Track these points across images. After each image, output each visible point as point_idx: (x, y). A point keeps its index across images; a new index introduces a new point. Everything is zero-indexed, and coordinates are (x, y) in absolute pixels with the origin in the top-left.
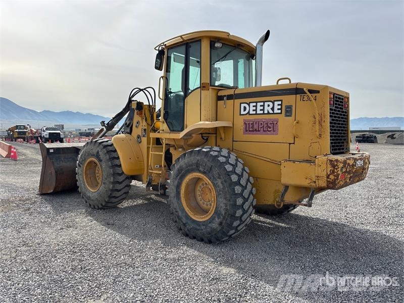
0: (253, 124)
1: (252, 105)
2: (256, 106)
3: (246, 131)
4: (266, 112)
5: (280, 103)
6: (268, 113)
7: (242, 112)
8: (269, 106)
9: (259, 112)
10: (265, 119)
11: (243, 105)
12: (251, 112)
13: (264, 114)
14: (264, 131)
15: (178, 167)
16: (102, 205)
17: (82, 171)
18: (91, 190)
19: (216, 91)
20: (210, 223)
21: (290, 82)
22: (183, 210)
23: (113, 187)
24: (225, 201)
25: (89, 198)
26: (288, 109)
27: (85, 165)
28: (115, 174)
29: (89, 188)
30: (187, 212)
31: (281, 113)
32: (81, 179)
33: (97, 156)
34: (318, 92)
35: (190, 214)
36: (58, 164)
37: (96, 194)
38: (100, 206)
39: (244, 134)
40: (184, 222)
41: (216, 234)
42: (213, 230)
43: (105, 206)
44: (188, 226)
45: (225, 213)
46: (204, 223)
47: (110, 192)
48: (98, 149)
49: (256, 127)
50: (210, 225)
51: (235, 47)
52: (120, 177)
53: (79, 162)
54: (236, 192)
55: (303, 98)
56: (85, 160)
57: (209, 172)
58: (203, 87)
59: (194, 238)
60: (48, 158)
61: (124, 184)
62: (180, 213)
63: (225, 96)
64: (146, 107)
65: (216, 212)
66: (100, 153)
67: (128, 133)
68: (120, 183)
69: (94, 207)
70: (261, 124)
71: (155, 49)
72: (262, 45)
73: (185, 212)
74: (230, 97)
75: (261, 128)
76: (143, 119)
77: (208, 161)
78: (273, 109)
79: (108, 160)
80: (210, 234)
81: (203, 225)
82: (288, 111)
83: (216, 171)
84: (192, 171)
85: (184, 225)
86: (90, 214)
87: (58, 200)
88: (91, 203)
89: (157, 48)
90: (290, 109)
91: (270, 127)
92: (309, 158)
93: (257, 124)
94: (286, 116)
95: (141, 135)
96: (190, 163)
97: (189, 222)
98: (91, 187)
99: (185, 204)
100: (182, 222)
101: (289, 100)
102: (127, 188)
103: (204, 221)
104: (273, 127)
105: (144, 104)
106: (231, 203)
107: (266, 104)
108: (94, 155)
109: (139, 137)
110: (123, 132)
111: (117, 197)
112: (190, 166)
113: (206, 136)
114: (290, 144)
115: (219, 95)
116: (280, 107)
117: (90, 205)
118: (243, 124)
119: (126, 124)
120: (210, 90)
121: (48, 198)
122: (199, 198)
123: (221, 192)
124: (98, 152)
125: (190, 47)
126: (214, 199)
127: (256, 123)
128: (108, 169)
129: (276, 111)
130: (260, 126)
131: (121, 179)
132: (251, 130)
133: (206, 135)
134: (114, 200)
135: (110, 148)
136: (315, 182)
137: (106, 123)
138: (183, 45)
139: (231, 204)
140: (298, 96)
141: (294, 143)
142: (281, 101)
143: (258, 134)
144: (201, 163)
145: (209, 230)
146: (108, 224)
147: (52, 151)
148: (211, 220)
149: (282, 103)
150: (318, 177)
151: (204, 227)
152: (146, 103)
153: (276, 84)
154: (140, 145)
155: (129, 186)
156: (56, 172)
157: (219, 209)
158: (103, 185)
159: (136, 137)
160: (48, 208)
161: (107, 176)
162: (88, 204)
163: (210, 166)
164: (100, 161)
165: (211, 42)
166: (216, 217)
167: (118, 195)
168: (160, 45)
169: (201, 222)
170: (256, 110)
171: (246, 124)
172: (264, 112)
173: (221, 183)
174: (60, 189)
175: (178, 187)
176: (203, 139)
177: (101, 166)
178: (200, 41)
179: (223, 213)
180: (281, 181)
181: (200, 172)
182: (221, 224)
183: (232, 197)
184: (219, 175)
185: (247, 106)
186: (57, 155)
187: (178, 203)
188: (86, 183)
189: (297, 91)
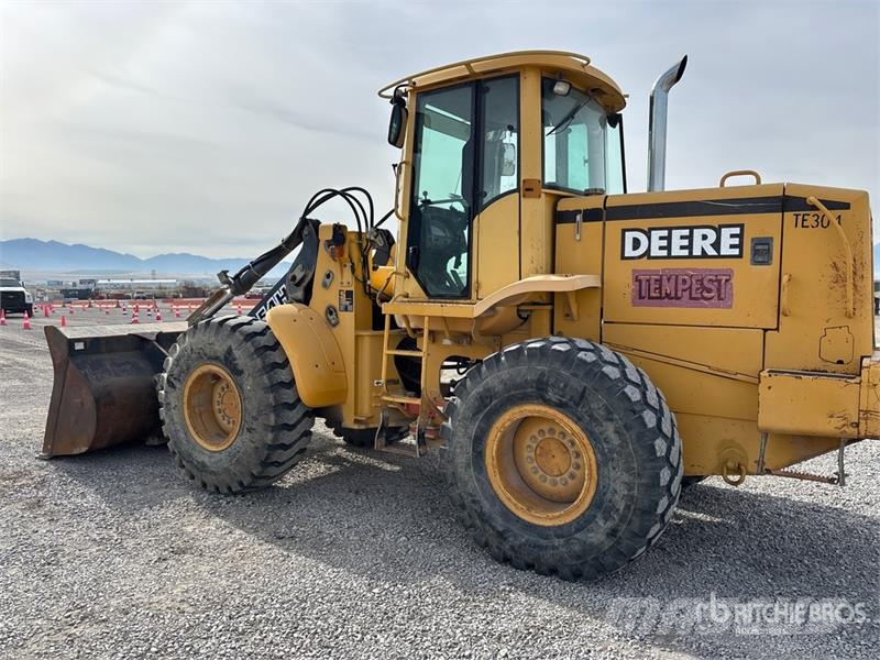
0: (659, 281)
1: (655, 235)
2: (669, 238)
3: (641, 297)
4: (697, 252)
5: (737, 231)
6: (704, 255)
7: (629, 252)
8: (705, 237)
9: (676, 251)
10: (693, 270)
11: (629, 236)
12: (655, 252)
13: (691, 256)
14: (691, 298)
15: (480, 389)
16: (241, 484)
17: (177, 398)
18: (205, 445)
19: (551, 200)
20: (578, 530)
21: (759, 181)
22: (495, 498)
23: (275, 438)
24: (626, 478)
25: (203, 467)
26: (759, 247)
27: (189, 383)
28: (281, 407)
29: (199, 440)
30: (507, 503)
31: (740, 256)
32: (176, 420)
33: (228, 360)
34: (846, 206)
35: (513, 509)
36: (99, 381)
37: (223, 456)
38: (235, 488)
39: (634, 304)
40: (501, 529)
41: (596, 558)
42: (589, 548)
43: (249, 487)
44: (511, 539)
45: (627, 507)
46: (559, 532)
47: (266, 452)
48: (230, 342)
49: (668, 288)
50: (577, 536)
51: (586, 94)
52: (291, 414)
53: (170, 375)
54: (658, 455)
55: (803, 220)
56: (189, 370)
57: (577, 405)
58: (527, 190)
59: (530, 567)
60: (71, 365)
61: (300, 429)
62: (486, 506)
63: (579, 212)
64: (353, 237)
65: (597, 504)
66: (237, 353)
67: (298, 301)
68: (290, 428)
69: (217, 488)
70: (684, 281)
71: (379, 94)
72: (668, 91)
73: (501, 502)
74: (592, 215)
75: (683, 290)
76: (343, 266)
77: (575, 375)
78: (716, 245)
79: (259, 370)
80: (579, 557)
81: (558, 536)
82: (762, 251)
83: (598, 403)
84: (524, 399)
85: (501, 535)
86: (215, 510)
87: (105, 471)
88: (209, 479)
89: (390, 92)
90: (766, 247)
91: (710, 288)
92: (820, 365)
93: (673, 281)
94: (755, 262)
95: (337, 305)
96: (519, 380)
97: (515, 529)
98: (206, 440)
99: (500, 482)
100: (493, 528)
101: (762, 225)
102: (304, 438)
103: (559, 527)
104: (719, 290)
105: (349, 229)
106: (643, 481)
107: (698, 233)
108: (217, 358)
109: (330, 311)
110: (280, 299)
111: (280, 464)
112: (517, 387)
113: (527, 311)
114: (765, 330)
115: (559, 209)
116: (736, 241)
117: (204, 485)
118: (630, 281)
119: (294, 278)
120: (543, 196)
121: (74, 467)
122: (529, 466)
123: (615, 455)
124: (229, 351)
125: (488, 89)
126: (590, 470)
127: (669, 279)
128: (260, 394)
129: (725, 250)
130: (681, 287)
131: (292, 416)
132: (653, 294)
133: (529, 310)
134: (273, 471)
135: (262, 341)
136: (857, 425)
137: (231, 274)
138: (466, 84)
139: (642, 485)
140: (789, 216)
141: (777, 329)
142: (741, 226)
143: (675, 306)
144: (552, 380)
145: (577, 548)
146: (278, 538)
147: (79, 346)
148: (583, 523)
149: (742, 231)
150: (867, 412)
151: (562, 541)
152: (352, 227)
153: (718, 186)
154: (335, 330)
155: (308, 434)
156: (97, 401)
157: (609, 496)
158: (247, 436)
159: (322, 311)
160: (82, 495)
161: (259, 412)
162: (199, 484)
163: (580, 390)
164: (236, 372)
165: (543, 79)
166: (599, 515)
167: (285, 459)
168: (399, 84)
169: (549, 528)
170: (668, 248)
171: (640, 281)
172: (691, 252)
173: (616, 432)
174: (104, 444)
175: (479, 441)
176: (520, 316)
177: (240, 387)
178: (517, 76)
179: (622, 508)
180: (757, 421)
181: (547, 402)
182: (613, 533)
183: (648, 465)
184: (609, 413)
185: (643, 238)
186: (94, 357)
187: (478, 480)
188: (191, 429)
189: (786, 202)
